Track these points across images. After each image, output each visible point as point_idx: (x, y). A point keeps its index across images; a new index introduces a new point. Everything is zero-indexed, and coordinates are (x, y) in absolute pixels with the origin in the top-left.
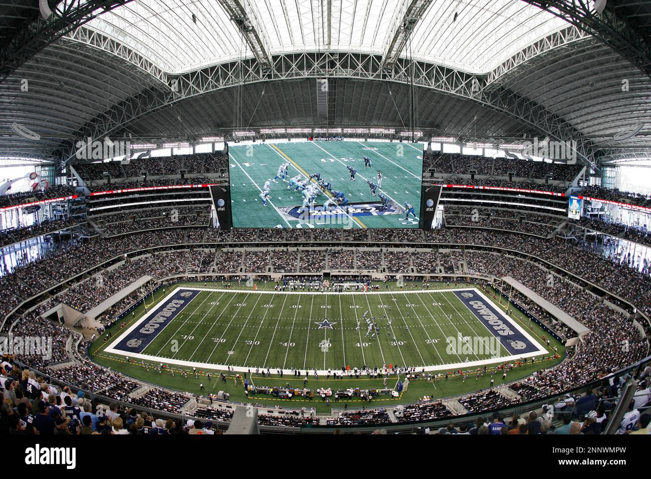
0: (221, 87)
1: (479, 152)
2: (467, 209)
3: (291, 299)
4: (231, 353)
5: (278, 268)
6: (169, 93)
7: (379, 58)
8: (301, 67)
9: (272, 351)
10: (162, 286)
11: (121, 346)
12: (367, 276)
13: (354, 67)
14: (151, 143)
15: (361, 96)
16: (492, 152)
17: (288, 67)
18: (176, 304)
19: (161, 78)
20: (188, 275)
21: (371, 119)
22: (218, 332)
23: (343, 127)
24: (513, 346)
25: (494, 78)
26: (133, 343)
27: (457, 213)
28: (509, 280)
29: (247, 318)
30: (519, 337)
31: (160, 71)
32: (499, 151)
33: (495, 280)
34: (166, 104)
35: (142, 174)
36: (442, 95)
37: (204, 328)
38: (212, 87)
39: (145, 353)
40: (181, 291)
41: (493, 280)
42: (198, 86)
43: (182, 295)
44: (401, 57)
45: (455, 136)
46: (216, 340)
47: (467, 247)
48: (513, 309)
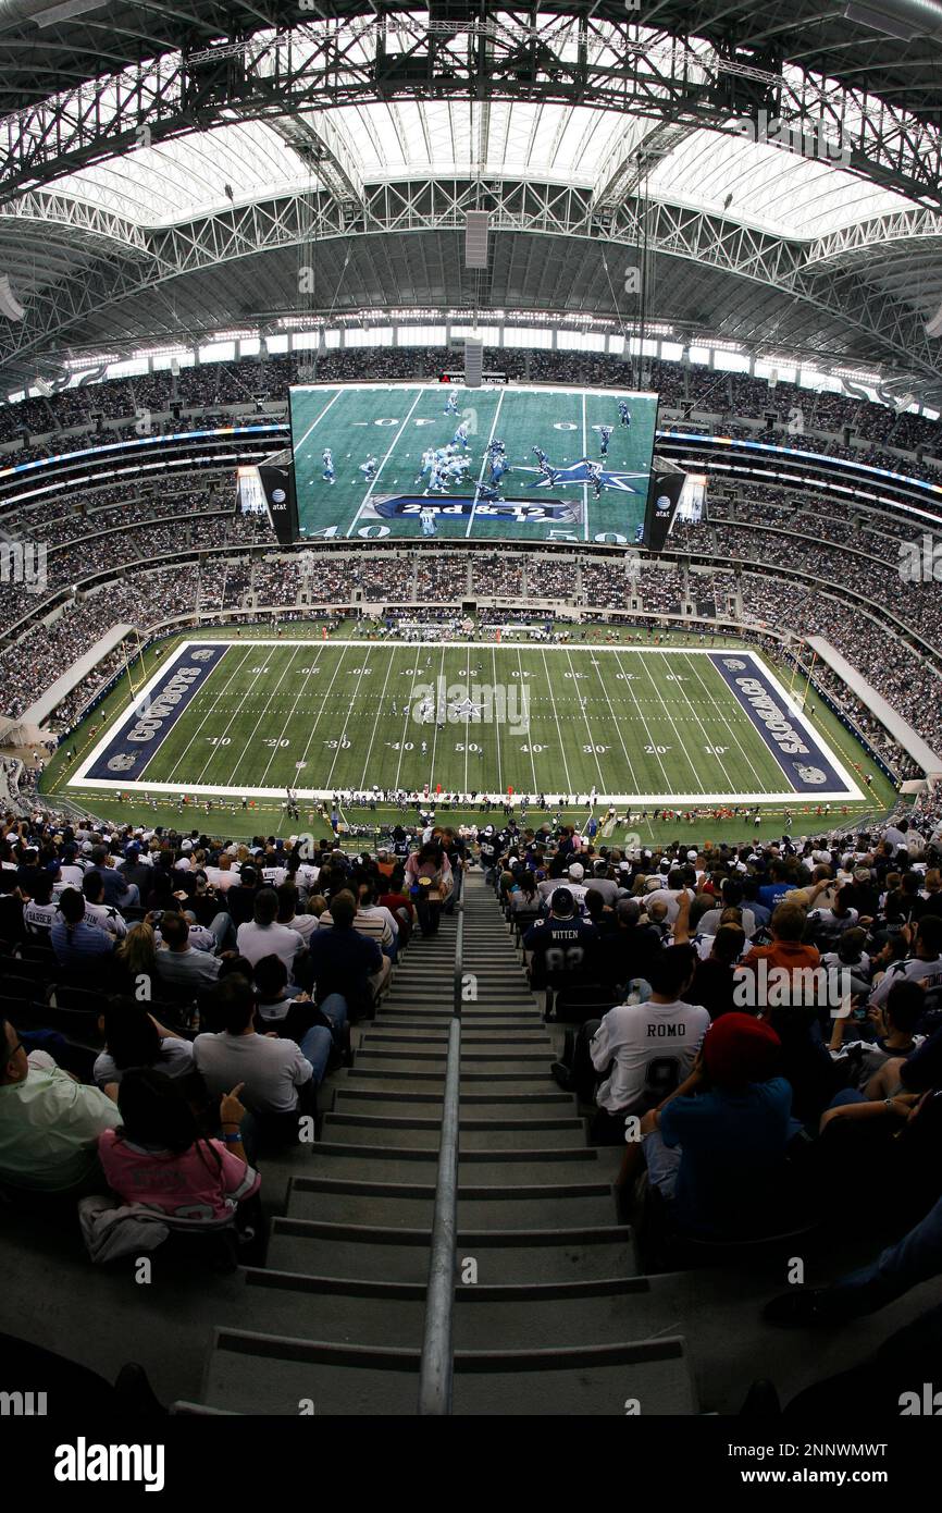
0: (259, 248)
1: (790, 377)
2: (754, 488)
3: (404, 656)
4: (301, 765)
5: (375, 593)
6: (151, 263)
7: (587, 194)
8: (423, 207)
9: (374, 761)
10: (152, 643)
11: (98, 771)
12: (549, 612)
13: (533, 209)
14: (107, 353)
15: (547, 253)
16: (814, 378)
17: (398, 207)
18: (187, 676)
19: (132, 241)
20: (199, 615)
21: (566, 294)
22: (274, 727)
23: (509, 309)
24: (802, 775)
25: (822, 254)
26: (119, 762)
27: (733, 494)
28: (820, 645)
29: (323, 698)
30: (816, 759)
31: (130, 226)
32: (830, 378)
33: (792, 641)
34: (144, 286)
35: (93, 417)
36: (709, 272)
37: (246, 722)
38: (240, 247)
39: (145, 779)
40: (191, 649)
41: (789, 640)
42: (210, 247)
44: (635, 194)
45: (740, 339)
46: (273, 743)
47: (748, 567)
48: (817, 705)
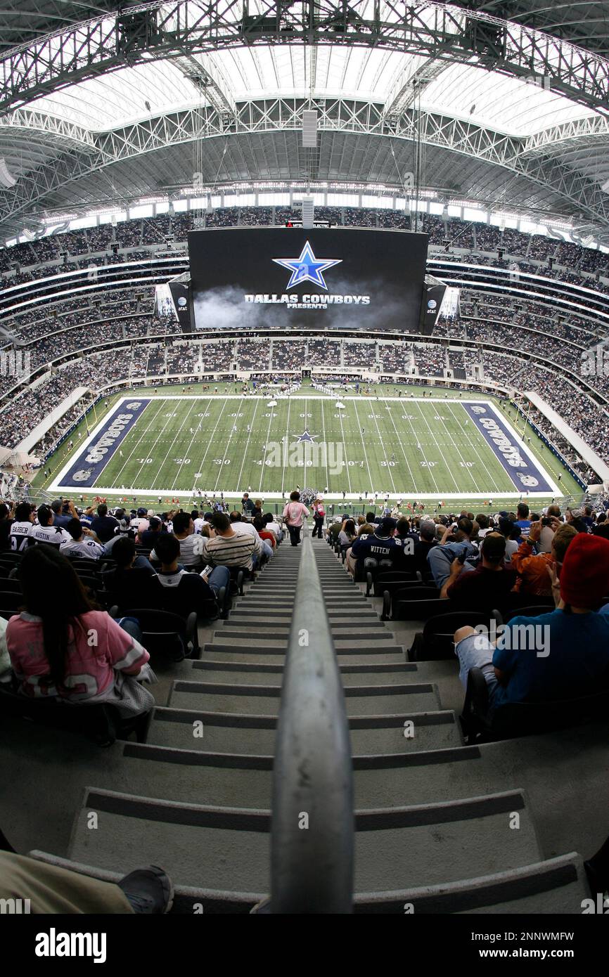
0: (168, 144)
1: (512, 225)
2: (490, 296)
3: (264, 406)
4: (198, 476)
5: (245, 364)
6: (98, 155)
7: (380, 107)
8: (274, 116)
9: (246, 472)
10: (101, 399)
11: (67, 482)
12: (357, 376)
13: (346, 117)
14: (70, 213)
15: (355, 145)
16: (529, 226)
17: (258, 116)
18: (123, 420)
19: (85, 140)
20: (131, 380)
21: (367, 172)
22: (181, 450)
23: (330, 181)
24: (522, 481)
25: (534, 145)
26: (80, 476)
27: (477, 300)
28: (534, 397)
29: (212, 432)
30: (531, 471)
31: (83, 131)
32: (539, 226)
33: (516, 395)
34: (93, 169)
35: (61, 255)
36: (460, 157)
37: (162, 449)
38: (155, 143)
39: (97, 486)
40: (127, 402)
41: (513, 394)
42: (136, 143)
43: (129, 407)
44: (411, 107)
45: (481, 201)
46: (179, 461)
47: (487, 347)
48: (533, 437)
